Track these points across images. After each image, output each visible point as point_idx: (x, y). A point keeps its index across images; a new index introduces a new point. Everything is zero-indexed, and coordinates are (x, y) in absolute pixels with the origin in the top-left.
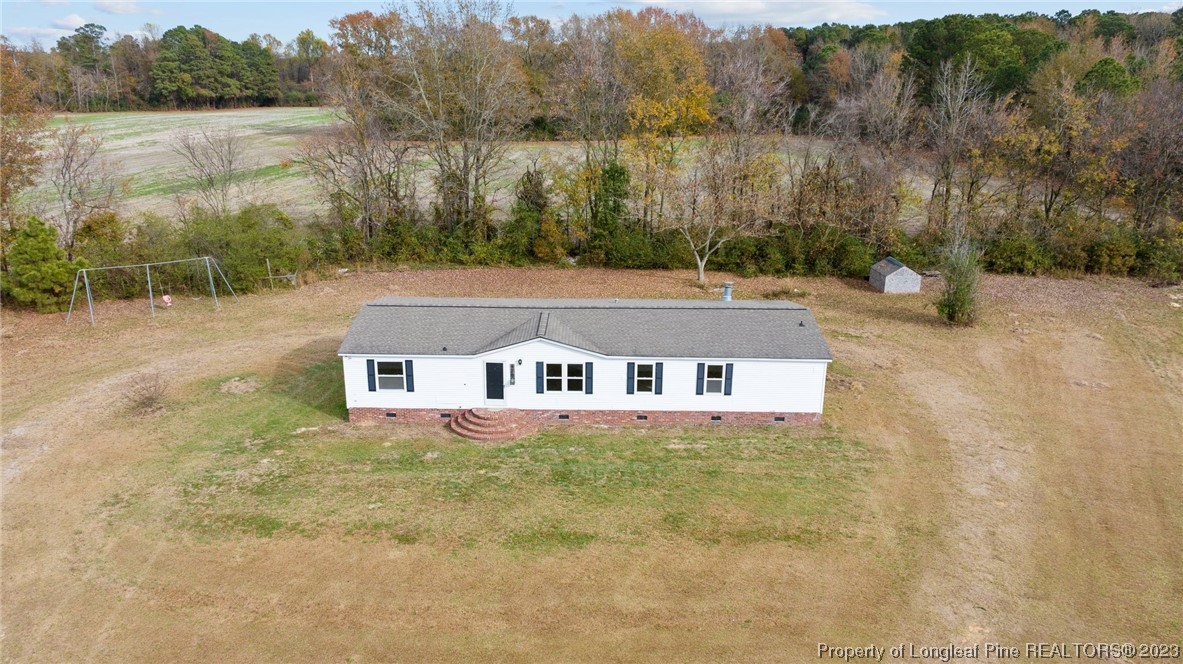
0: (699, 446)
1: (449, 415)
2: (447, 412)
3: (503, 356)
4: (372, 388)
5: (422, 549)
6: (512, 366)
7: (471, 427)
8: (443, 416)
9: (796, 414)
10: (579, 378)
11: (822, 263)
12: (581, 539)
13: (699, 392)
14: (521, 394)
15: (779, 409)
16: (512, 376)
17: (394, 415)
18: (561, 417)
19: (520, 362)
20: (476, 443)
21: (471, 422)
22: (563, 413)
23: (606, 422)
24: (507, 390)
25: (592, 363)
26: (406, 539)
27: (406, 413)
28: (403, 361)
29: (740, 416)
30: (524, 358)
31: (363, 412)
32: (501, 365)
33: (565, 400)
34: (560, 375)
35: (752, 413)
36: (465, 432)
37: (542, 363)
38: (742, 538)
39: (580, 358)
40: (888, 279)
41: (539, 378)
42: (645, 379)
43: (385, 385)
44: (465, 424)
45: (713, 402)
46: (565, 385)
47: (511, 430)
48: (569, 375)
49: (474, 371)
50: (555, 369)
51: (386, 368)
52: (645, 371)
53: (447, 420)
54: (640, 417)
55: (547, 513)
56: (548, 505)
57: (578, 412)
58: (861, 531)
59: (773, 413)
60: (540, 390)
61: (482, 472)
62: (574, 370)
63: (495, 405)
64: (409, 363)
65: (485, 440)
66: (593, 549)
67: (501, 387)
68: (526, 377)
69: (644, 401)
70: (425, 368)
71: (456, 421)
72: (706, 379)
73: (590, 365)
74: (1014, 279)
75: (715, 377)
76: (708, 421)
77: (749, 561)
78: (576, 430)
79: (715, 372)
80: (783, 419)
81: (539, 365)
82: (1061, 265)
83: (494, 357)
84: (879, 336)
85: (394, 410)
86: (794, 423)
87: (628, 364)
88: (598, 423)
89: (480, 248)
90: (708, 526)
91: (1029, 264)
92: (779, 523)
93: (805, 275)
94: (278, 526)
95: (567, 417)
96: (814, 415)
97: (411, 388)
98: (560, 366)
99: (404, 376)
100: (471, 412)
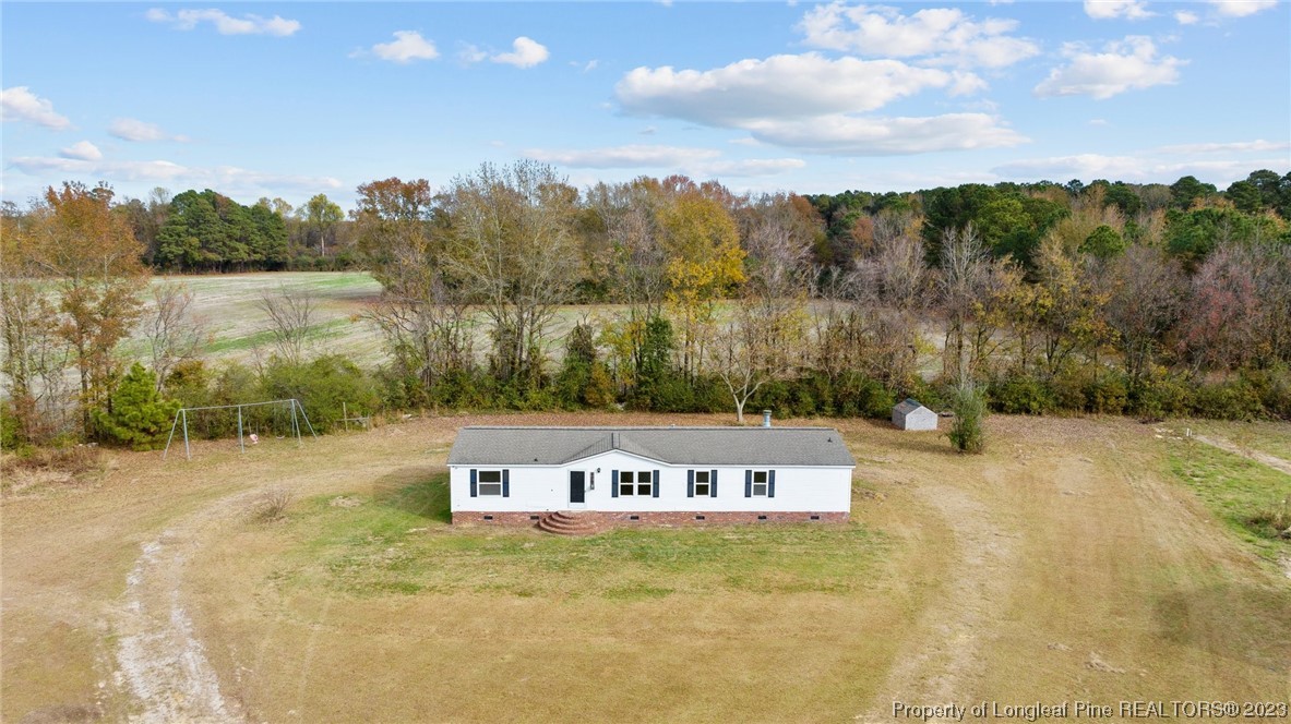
0: (749, 537)
1: (537, 518)
2: (537, 515)
3: (584, 465)
4: (474, 494)
5: (538, 600)
6: (592, 474)
7: (558, 525)
8: (533, 518)
9: (829, 513)
10: (649, 484)
11: (849, 406)
12: (663, 592)
13: (748, 495)
14: (600, 498)
15: (814, 509)
16: (592, 482)
17: (491, 518)
18: (632, 518)
19: (599, 471)
20: (565, 536)
21: (558, 521)
22: (634, 515)
23: (670, 522)
24: (588, 495)
25: (658, 471)
26: (523, 594)
27: (502, 516)
28: (501, 470)
29: (782, 515)
30: (602, 467)
31: (465, 515)
32: (583, 473)
33: (636, 503)
34: (632, 481)
35: (792, 513)
36: (553, 530)
37: (617, 471)
38: (788, 589)
39: (648, 467)
40: (908, 417)
41: (615, 483)
42: (702, 484)
43: (485, 491)
44: (552, 522)
45: (760, 504)
46: (636, 490)
47: (592, 527)
48: (639, 481)
49: (560, 477)
50: (627, 476)
51: (486, 476)
52: (702, 476)
53: (536, 521)
54: (698, 518)
55: (633, 577)
56: (633, 573)
57: (647, 513)
58: (880, 585)
59: (809, 513)
60: (615, 495)
61: (575, 554)
62: (644, 476)
63: (577, 507)
64: (506, 472)
65: (571, 534)
66: (673, 597)
67: (583, 492)
68: (604, 483)
69: (702, 503)
70: (518, 476)
71: (544, 521)
72: (753, 484)
73: (656, 473)
74: (1022, 418)
75: (760, 483)
76: (755, 520)
77: (793, 602)
78: (645, 528)
79: (760, 477)
80: (817, 518)
81: (615, 473)
82: (1063, 405)
83: (577, 466)
84: (900, 462)
85: (491, 513)
86: (827, 521)
87: (689, 471)
88: (663, 523)
89: (534, 394)
90: (762, 583)
91: (1035, 405)
92: (817, 581)
93: (834, 416)
94: (419, 588)
95: (637, 518)
96: (843, 513)
97: (506, 494)
98: (632, 473)
99: (501, 483)
100: (557, 513)
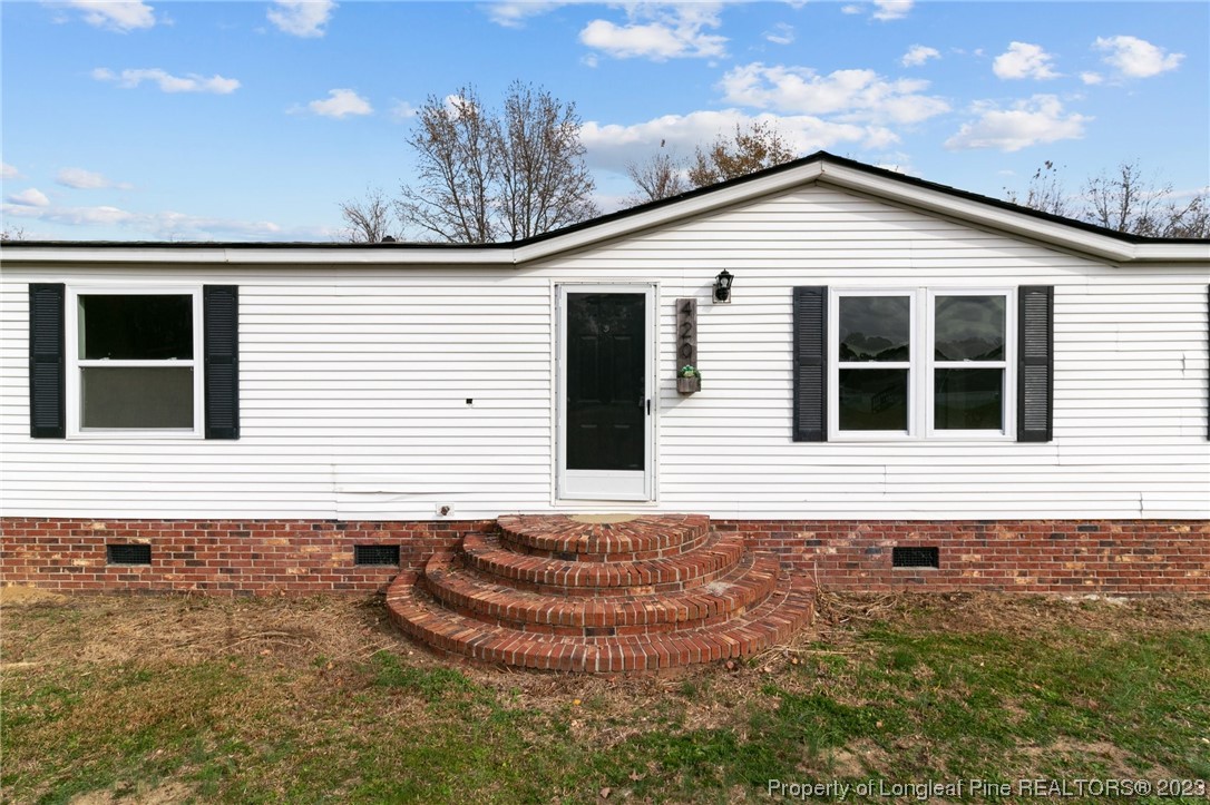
1: (390, 554)
2: (383, 538)
4: (48, 422)
6: (686, 309)
8: (367, 555)
14: (728, 444)
16: (686, 351)
17: (142, 554)
18: (904, 556)
19: (721, 293)
22: (914, 538)
23: (1114, 580)
24: (663, 428)
25: (1048, 291)
27: (197, 543)
28: (195, 289)
30: (740, 275)
32: (639, 299)
33: (924, 471)
34: (902, 352)
36: (450, 625)
37: (822, 292)
41: (808, 364)
43: (108, 409)
46: (923, 399)
47: (712, 610)
50: (877, 324)
53: (380, 574)
57: (982, 527)
60: (808, 427)
62: (965, 322)
63: (606, 492)
64: (223, 304)
67: (636, 410)
73: (1037, 301)
81: (809, 303)
83: (604, 273)
85: (144, 525)
88: (1074, 583)
95: (929, 555)
97: (223, 424)
98: (903, 303)
99: (197, 363)
100: (493, 531)
